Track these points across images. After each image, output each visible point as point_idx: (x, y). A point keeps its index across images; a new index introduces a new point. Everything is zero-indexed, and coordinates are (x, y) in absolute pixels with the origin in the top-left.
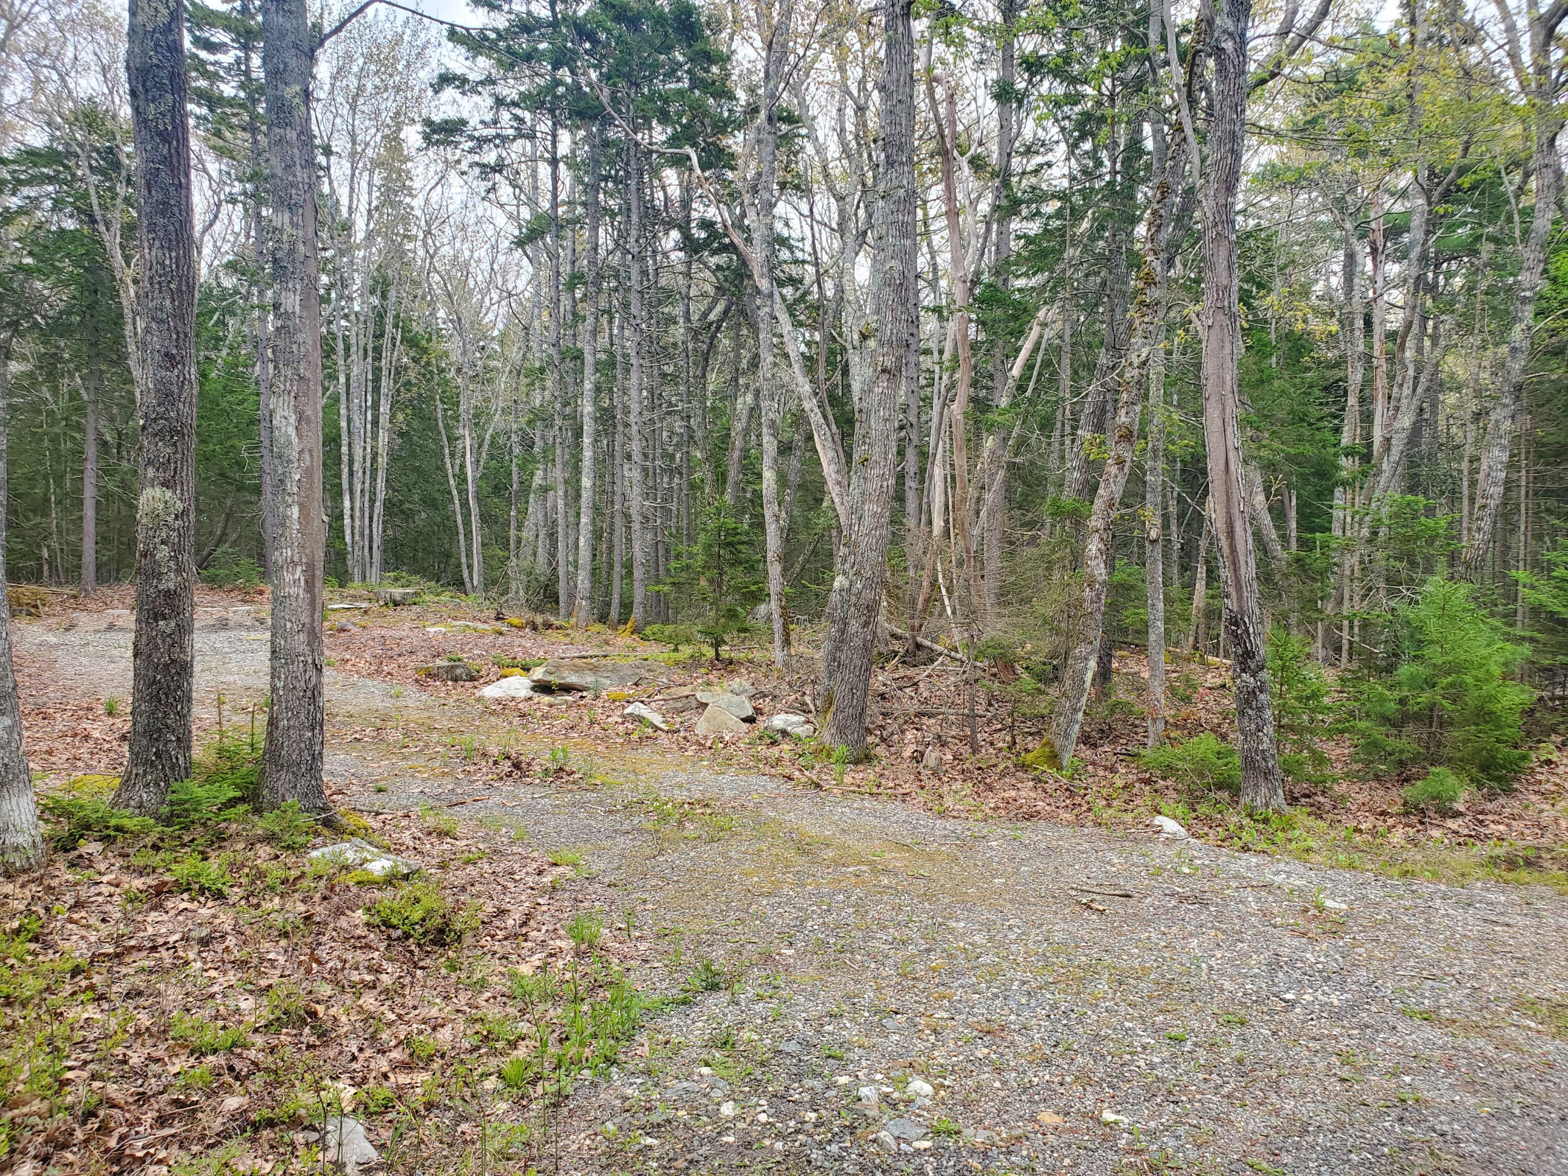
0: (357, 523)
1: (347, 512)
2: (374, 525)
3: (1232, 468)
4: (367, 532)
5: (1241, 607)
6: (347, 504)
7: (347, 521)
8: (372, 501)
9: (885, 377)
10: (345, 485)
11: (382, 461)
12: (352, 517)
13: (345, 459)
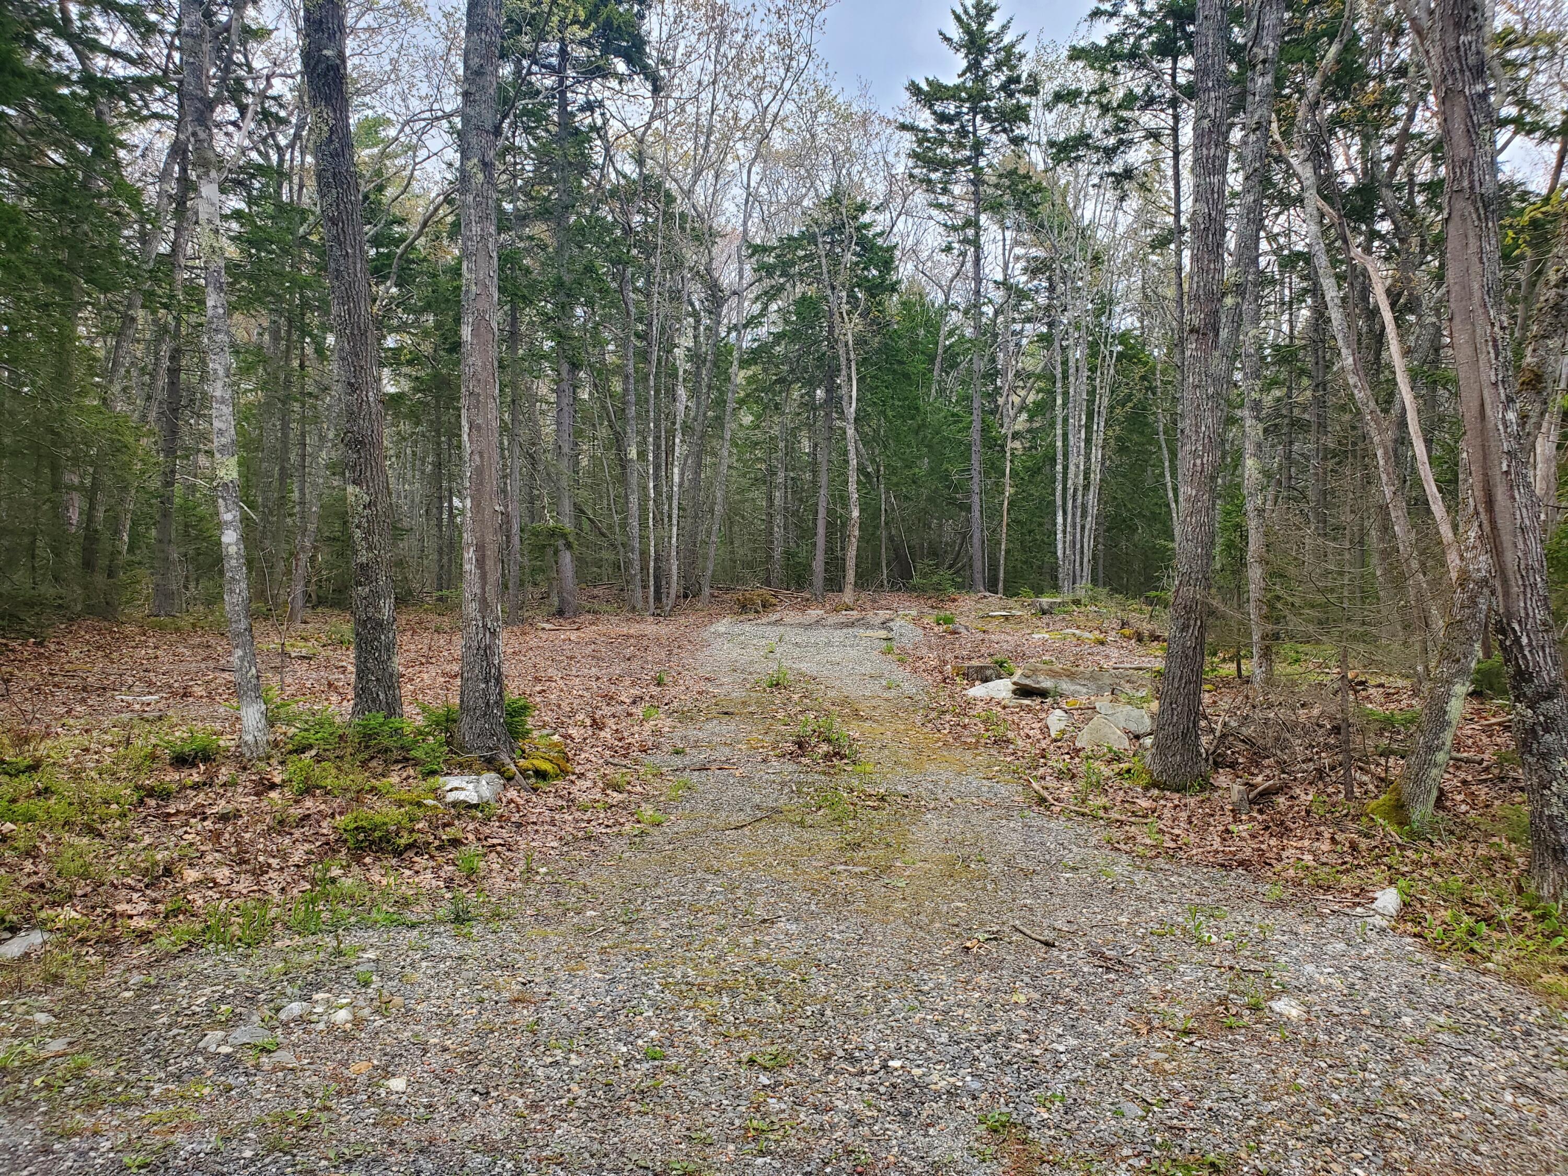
0: (1068, 538)
1: (1060, 528)
2: (1086, 540)
3: (1489, 412)
4: (1078, 546)
5: (1507, 608)
6: (1060, 520)
7: (1060, 536)
8: (1084, 515)
9: (1194, 337)
10: (1059, 502)
11: (1095, 477)
12: (1064, 532)
13: (1059, 477)
